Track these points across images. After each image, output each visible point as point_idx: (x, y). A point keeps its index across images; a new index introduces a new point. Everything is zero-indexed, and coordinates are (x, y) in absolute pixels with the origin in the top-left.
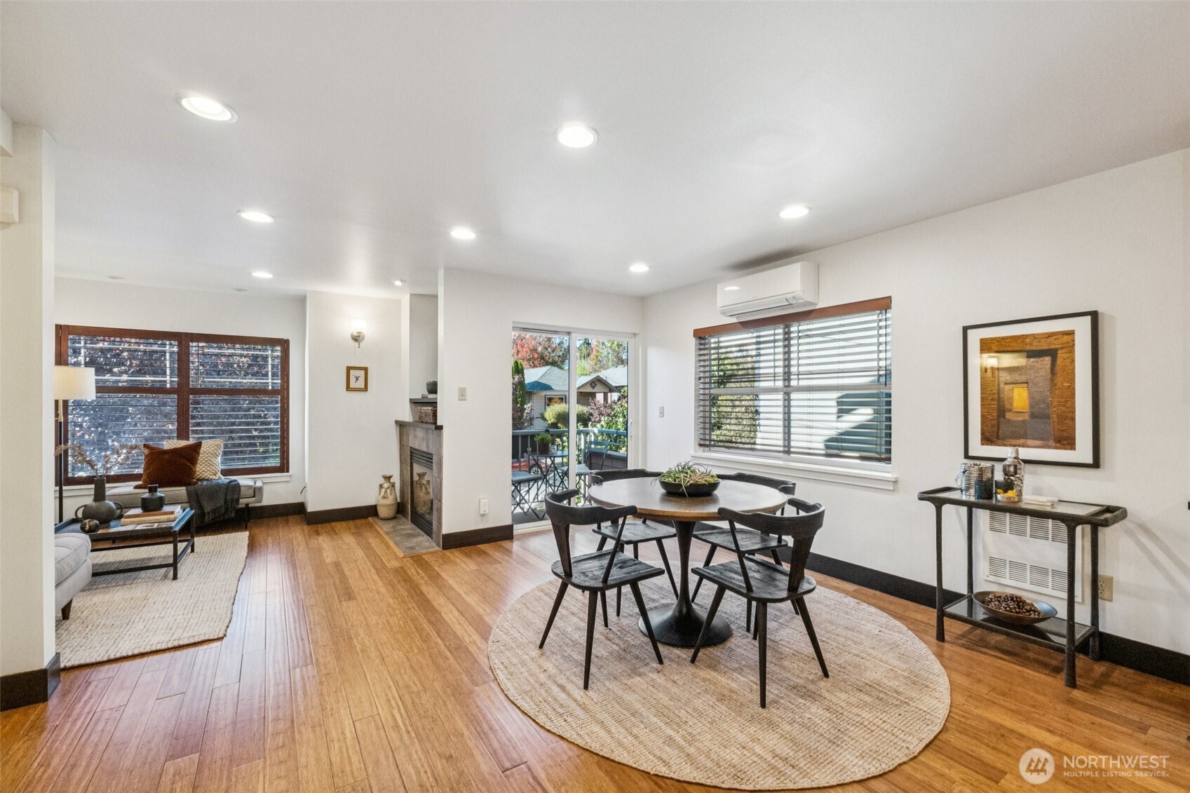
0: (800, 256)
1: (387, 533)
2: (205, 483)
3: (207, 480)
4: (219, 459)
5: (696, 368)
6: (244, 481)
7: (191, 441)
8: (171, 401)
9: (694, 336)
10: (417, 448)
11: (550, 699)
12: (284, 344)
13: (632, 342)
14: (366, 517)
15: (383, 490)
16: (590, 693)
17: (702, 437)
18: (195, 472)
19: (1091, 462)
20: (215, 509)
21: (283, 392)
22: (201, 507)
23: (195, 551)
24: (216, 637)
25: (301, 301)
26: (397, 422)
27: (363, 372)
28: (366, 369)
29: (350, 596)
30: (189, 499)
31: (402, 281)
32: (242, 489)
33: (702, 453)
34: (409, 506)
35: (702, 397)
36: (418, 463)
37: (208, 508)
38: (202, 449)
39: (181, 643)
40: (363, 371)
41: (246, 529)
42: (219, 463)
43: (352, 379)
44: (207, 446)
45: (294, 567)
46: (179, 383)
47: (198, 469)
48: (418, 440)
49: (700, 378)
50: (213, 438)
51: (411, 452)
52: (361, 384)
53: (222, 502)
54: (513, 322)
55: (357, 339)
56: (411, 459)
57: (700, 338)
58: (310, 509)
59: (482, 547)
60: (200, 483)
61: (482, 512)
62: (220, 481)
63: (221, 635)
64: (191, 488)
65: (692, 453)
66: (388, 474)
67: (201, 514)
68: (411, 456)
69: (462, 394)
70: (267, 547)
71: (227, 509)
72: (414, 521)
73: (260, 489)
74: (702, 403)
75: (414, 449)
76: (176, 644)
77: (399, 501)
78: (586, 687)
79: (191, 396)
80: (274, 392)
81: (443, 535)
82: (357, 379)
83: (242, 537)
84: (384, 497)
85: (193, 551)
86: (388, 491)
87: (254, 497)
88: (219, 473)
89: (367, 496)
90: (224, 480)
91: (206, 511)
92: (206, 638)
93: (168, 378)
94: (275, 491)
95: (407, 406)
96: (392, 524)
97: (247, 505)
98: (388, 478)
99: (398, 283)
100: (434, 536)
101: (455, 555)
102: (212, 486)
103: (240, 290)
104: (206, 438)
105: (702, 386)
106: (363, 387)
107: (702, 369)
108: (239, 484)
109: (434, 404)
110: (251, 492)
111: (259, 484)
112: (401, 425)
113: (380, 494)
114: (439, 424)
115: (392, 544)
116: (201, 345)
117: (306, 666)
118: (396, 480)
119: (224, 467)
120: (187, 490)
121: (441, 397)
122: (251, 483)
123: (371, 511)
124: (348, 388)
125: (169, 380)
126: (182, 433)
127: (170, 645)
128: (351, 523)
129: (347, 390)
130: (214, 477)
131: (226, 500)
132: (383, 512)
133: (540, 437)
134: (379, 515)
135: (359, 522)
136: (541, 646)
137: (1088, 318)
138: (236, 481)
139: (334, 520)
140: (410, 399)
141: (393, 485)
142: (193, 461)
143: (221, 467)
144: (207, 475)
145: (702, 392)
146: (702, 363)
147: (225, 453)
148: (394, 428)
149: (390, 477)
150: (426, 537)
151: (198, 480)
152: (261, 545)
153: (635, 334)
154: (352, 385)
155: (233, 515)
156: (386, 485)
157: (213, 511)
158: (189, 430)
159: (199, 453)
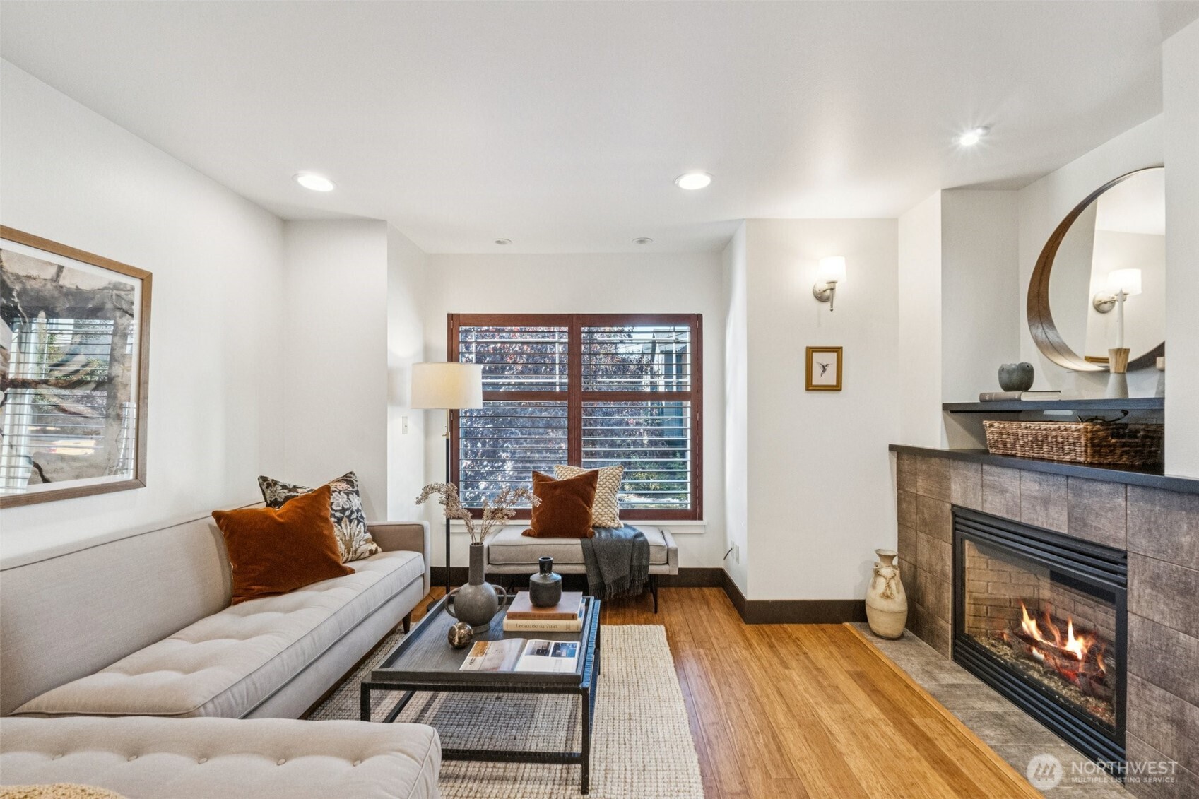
2: (603, 533)
3: (605, 529)
4: (617, 496)
6: (650, 534)
7: (586, 469)
8: (559, 411)
12: (696, 321)
14: (844, 621)
15: (883, 581)
18: (590, 516)
20: (618, 580)
21: (696, 396)
28: (838, 352)
32: (652, 550)
37: (609, 577)
38: (598, 481)
40: (835, 355)
42: (618, 502)
43: (816, 370)
44: (604, 477)
46: (569, 385)
47: (593, 512)
50: (609, 464)
51: (955, 515)
52: (830, 379)
53: (627, 572)
55: (821, 297)
60: (597, 533)
64: (587, 541)
71: (633, 581)
73: (673, 550)
75: (961, 508)
79: (584, 404)
80: (682, 395)
82: (824, 370)
84: (885, 595)
86: (893, 584)
87: (667, 563)
88: (617, 518)
90: (626, 530)
91: (606, 583)
93: (557, 380)
94: (685, 548)
95: (935, 417)
98: (889, 558)
102: (611, 539)
106: (834, 383)
108: (646, 540)
110: (663, 555)
111: (670, 539)
120: (583, 545)
122: (660, 539)
124: (809, 386)
125: (559, 381)
126: (574, 457)
129: (807, 389)
130: (612, 525)
131: (631, 567)
138: (640, 531)
140: (948, 405)
142: (589, 501)
143: (619, 507)
144: (604, 521)
148: (884, 460)
151: (596, 529)
154: (816, 381)
156: (888, 572)
157: (616, 583)
158: (581, 451)
159: (594, 489)
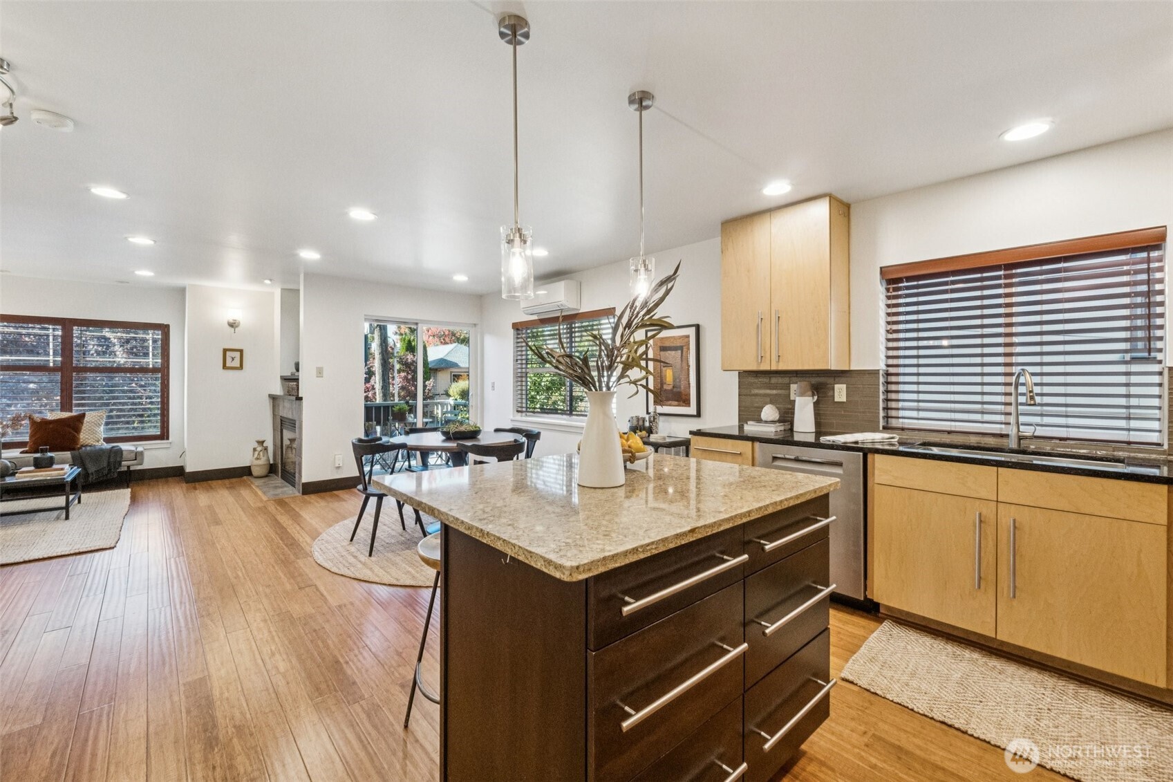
0: (567, 276)
1: (258, 486)
2: (88, 448)
3: (90, 446)
4: (102, 428)
5: (514, 352)
6: (126, 447)
7: (75, 412)
8: (55, 379)
9: (513, 328)
10: (285, 416)
11: (344, 562)
12: (165, 329)
13: (472, 331)
14: (241, 476)
15: (257, 453)
16: (372, 558)
17: (519, 405)
18: (79, 439)
19: (695, 414)
21: (163, 371)
22: (85, 468)
23: (82, 502)
24: (108, 547)
25: (180, 293)
26: (270, 396)
27: (239, 353)
28: (241, 351)
29: (217, 522)
30: (73, 462)
31: (271, 280)
32: (124, 453)
33: (519, 417)
34: (280, 466)
35: (519, 375)
36: (287, 429)
37: (92, 469)
38: (86, 419)
39: (81, 551)
41: (128, 487)
42: (102, 432)
43: (228, 359)
44: (90, 417)
45: (172, 509)
46: (62, 363)
47: (81, 437)
48: (286, 411)
49: (517, 360)
50: (95, 410)
51: (281, 420)
52: (236, 363)
53: (105, 464)
54: (365, 315)
55: (233, 325)
56: (281, 426)
57: (518, 329)
58: (188, 470)
59: (335, 492)
60: (84, 448)
61: (337, 465)
62: (103, 447)
63: (112, 545)
64: (76, 452)
65: (512, 417)
66: (261, 439)
67: (85, 474)
68: (281, 423)
69: (320, 372)
70: (148, 499)
71: (110, 470)
72: (283, 477)
73: (142, 453)
74: (519, 379)
75: (283, 417)
76: (77, 551)
77: (272, 462)
78: (370, 555)
79: (74, 374)
80: (154, 370)
81: (303, 484)
82: (233, 359)
83: (126, 493)
84: (257, 459)
85: (79, 502)
86: (261, 453)
87: (136, 460)
88: (102, 440)
89: (243, 459)
90: (109, 446)
91: (90, 472)
92: (101, 547)
93: (51, 358)
94: (155, 456)
95: (278, 382)
96: (263, 480)
97: (129, 467)
98: (261, 443)
99: (268, 282)
100: (296, 486)
101: (312, 498)
102: (96, 451)
103: (122, 282)
104: (87, 410)
105: (519, 366)
106: (239, 366)
107: (519, 353)
108: (121, 449)
109: (297, 380)
110: (133, 456)
111: (140, 449)
112: (274, 398)
113: (253, 456)
114: (300, 396)
115: (260, 493)
116: (83, 328)
117: (179, 557)
118: (269, 444)
119: (106, 436)
120: (71, 454)
121: (302, 375)
122: (133, 448)
123: (246, 472)
124: (225, 367)
125: (53, 359)
126: (66, 405)
127: (72, 552)
128: (227, 482)
129: (223, 368)
130: (97, 444)
131: (108, 463)
132: (256, 471)
133: (398, 407)
134: (253, 473)
135: (234, 480)
136: (352, 540)
137: (694, 328)
138: (118, 446)
139: (212, 479)
140: (281, 376)
141: (266, 449)
142: (78, 430)
143: (103, 436)
144: (90, 442)
145: (519, 370)
146: (519, 349)
147: (107, 424)
148: (268, 401)
149: (263, 442)
150: (291, 487)
151: (82, 446)
152: (142, 497)
153: (475, 325)
154: (229, 364)
155: (116, 475)
156: (259, 449)
157: (97, 471)
158: (72, 403)
159: (82, 423)
